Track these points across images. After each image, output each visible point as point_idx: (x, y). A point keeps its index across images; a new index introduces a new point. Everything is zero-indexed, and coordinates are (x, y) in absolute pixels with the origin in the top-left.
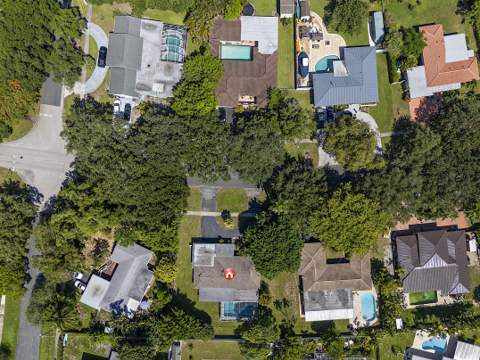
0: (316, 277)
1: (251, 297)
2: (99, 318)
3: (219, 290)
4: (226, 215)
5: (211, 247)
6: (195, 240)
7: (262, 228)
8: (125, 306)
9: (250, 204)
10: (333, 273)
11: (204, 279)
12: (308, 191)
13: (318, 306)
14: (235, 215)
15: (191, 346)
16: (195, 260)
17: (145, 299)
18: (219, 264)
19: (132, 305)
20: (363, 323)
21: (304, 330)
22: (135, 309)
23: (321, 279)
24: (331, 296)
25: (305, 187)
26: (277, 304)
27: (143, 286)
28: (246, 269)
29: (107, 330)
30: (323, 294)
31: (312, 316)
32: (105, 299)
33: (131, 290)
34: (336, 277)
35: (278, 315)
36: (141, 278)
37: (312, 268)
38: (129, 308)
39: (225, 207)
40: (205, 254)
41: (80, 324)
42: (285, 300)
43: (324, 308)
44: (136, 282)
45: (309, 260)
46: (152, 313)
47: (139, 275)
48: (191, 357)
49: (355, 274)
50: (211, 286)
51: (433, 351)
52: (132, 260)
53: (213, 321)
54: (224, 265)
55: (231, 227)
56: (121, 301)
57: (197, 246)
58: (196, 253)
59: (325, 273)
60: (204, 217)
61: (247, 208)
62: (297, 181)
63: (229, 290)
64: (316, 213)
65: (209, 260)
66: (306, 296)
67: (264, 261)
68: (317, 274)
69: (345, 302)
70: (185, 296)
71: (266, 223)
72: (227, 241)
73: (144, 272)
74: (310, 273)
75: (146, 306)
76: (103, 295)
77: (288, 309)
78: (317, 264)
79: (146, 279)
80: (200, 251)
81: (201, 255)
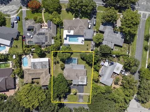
0: (44, 73)
1: (67, 66)
2: (117, 59)
3: (78, 69)
5: (80, 83)
8: (109, 64)
10: (38, 75)
11: (83, 73)
13: (44, 63)
14: (72, 94)
15: (88, 49)
16: (86, 79)
17: (102, 65)
18: (78, 78)
19: (106, 64)
20: (28, 56)
21: (49, 54)
24: (39, 67)
26: (58, 63)
27: (103, 70)
28: (68, 76)
29: (114, 56)
30: (42, 67)
31: (46, 60)
33: (106, 69)
34: (37, 74)
35: (58, 59)
36: (104, 73)
37: (45, 77)
38: (107, 63)
39: (75, 96)
40: (82, 81)
41: (123, 57)
42: (56, 64)
43: (42, 62)
44: (105, 72)
45: (46, 79)
46: (100, 61)
47: (104, 74)
48: (88, 46)
49: (30, 75)
50: (81, 70)
51: (2, 46)
52: (106, 79)
53: (80, 57)
54: (76, 77)
55: (73, 91)
57: (85, 84)
58: (86, 81)
59: (41, 75)
60: (83, 93)
61: (68, 96)
63: (74, 68)
65: (81, 79)
66: (48, 67)
67: (62, 82)
69: (34, 65)
70: (89, 66)
73: (103, 75)
74: (46, 75)
75: (102, 63)
76: (116, 67)
77: (55, 61)
78: (44, 78)
79: (102, 72)
80: (84, 82)
81: (84, 80)
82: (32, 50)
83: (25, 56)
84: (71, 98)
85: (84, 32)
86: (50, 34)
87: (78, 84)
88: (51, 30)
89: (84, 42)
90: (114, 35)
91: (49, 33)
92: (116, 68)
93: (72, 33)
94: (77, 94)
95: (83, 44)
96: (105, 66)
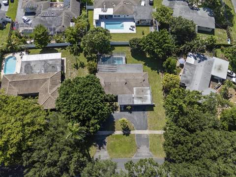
0: (49, 80)
3: (128, 72)
4: (126, 131)
5: (137, 102)
8: (196, 59)
9: (105, 143)
10: (34, 86)
11: (141, 78)
12: (43, 152)
13: (50, 62)
14: (118, 132)
16: (149, 92)
17: (182, 66)
18: (130, 89)
20: (17, 55)
21: (63, 50)
22: (188, 58)
23: (45, 80)
24: (37, 70)
25: (46, 156)
26: (83, 66)
27: (186, 72)
30: (45, 71)
31: (57, 56)
36: (189, 78)
37: (51, 88)
38: (192, 58)
39: (127, 138)
40: (141, 96)
42: (77, 69)
43: (45, 61)
44: (192, 75)
47: (192, 79)
53: (130, 54)
56: (200, 62)
57: (149, 102)
58: (149, 96)
60: (146, 129)
61: (107, 140)
63: (120, 71)
65: (138, 93)
66: (59, 69)
68: (48, 84)
69: (28, 66)
70: (152, 69)
71: (89, 119)
72: (124, 108)
74: (54, 84)
76: (214, 65)
77: (75, 63)
79: (185, 77)
80: (146, 99)
81: (145, 96)
82: (28, 42)
83: (11, 55)
84: (117, 145)
85: (134, 10)
86: (67, 14)
87: (131, 104)
89: (134, 29)
90: (192, 12)
91: (66, 13)
92: (215, 68)
93: (110, 12)
94: (132, 132)
95: (135, 32)
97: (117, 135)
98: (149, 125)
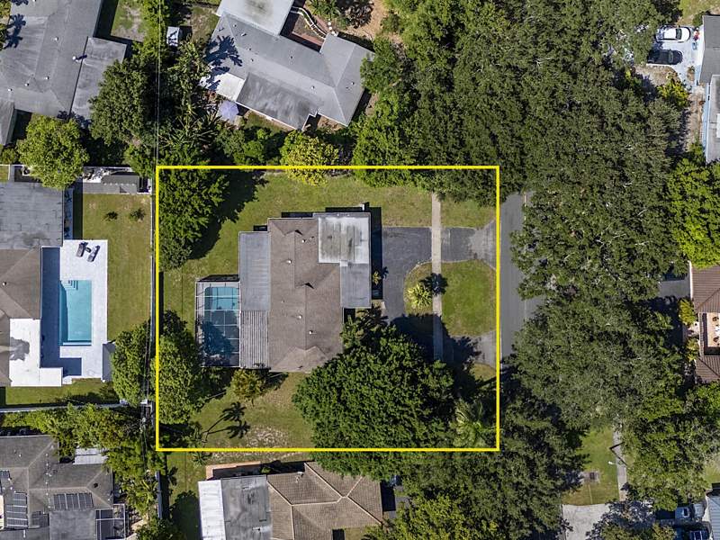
0: (299, 507)
1: (251, 352)
2: (199, 12)
3: (267, 277)
4: (435, 284)
5: (363, 256)
6: (375, 215)
7: (414, 381)
8: (226, 70)
9: (465, 340)
11: (291, 240)
13: (234, 510)
14: (437, 306)
15: (139, 214)
16: (333, 220)
17: (242, 111)
18: (325, 275)
19: (229, 85)
21: (179, 476)
22: (220, 90)
23: (297, 517)
26: (236, 411)
27: (271, 107)
28: (316, 339)
29: (173, 32)
30: (264, 521)
31: (210, 496)
32: (240, 26)
33: (263, 83)
35: (211, 412)
36: (290, 102)
37: (322, 498)
38: (223, 78)
39: (453, 284)
40: (346, 243)
42: (246, 427)
43: (230, 526)
44: (281, 91)
45: (341, 490)
47: (296, 97)
48: (113, 215)
50: (274, 257)
52: (330, 83)
53: (194, 263)
54: (323, 287)
55: (412, 300)
56: (237, 61)
57: (363, 224)
58: (346, 221)
59: (309, 524)
60: (428, 233)
61: (456, 335)
62: (531, 464)
63: (265, 301)
64: (457, 515)
65: (336, 253)
66: (259, 482)
68: (309, 508)
70: (251, 198)
72: (377, 290)
73: (303, 108)
74: (309, 491)
75: (227, 113)
76: (248, 20)
77: (223, 435)
78: (332, 508)
79: (286, 113)
80: (353, 230)
81: (343, 232)
84: (468, 310)
85: (18, 246)
86: (39, 479)
87: (368, 271)
88: (15, 470)
89: (92, 244)
91: (33, 485)
92: (255, 18)
93: (26, 329)
94: (437, 270)
95: (103, 244)
96: (245, 91)
97: (444, 310)
98: (418, 225)
